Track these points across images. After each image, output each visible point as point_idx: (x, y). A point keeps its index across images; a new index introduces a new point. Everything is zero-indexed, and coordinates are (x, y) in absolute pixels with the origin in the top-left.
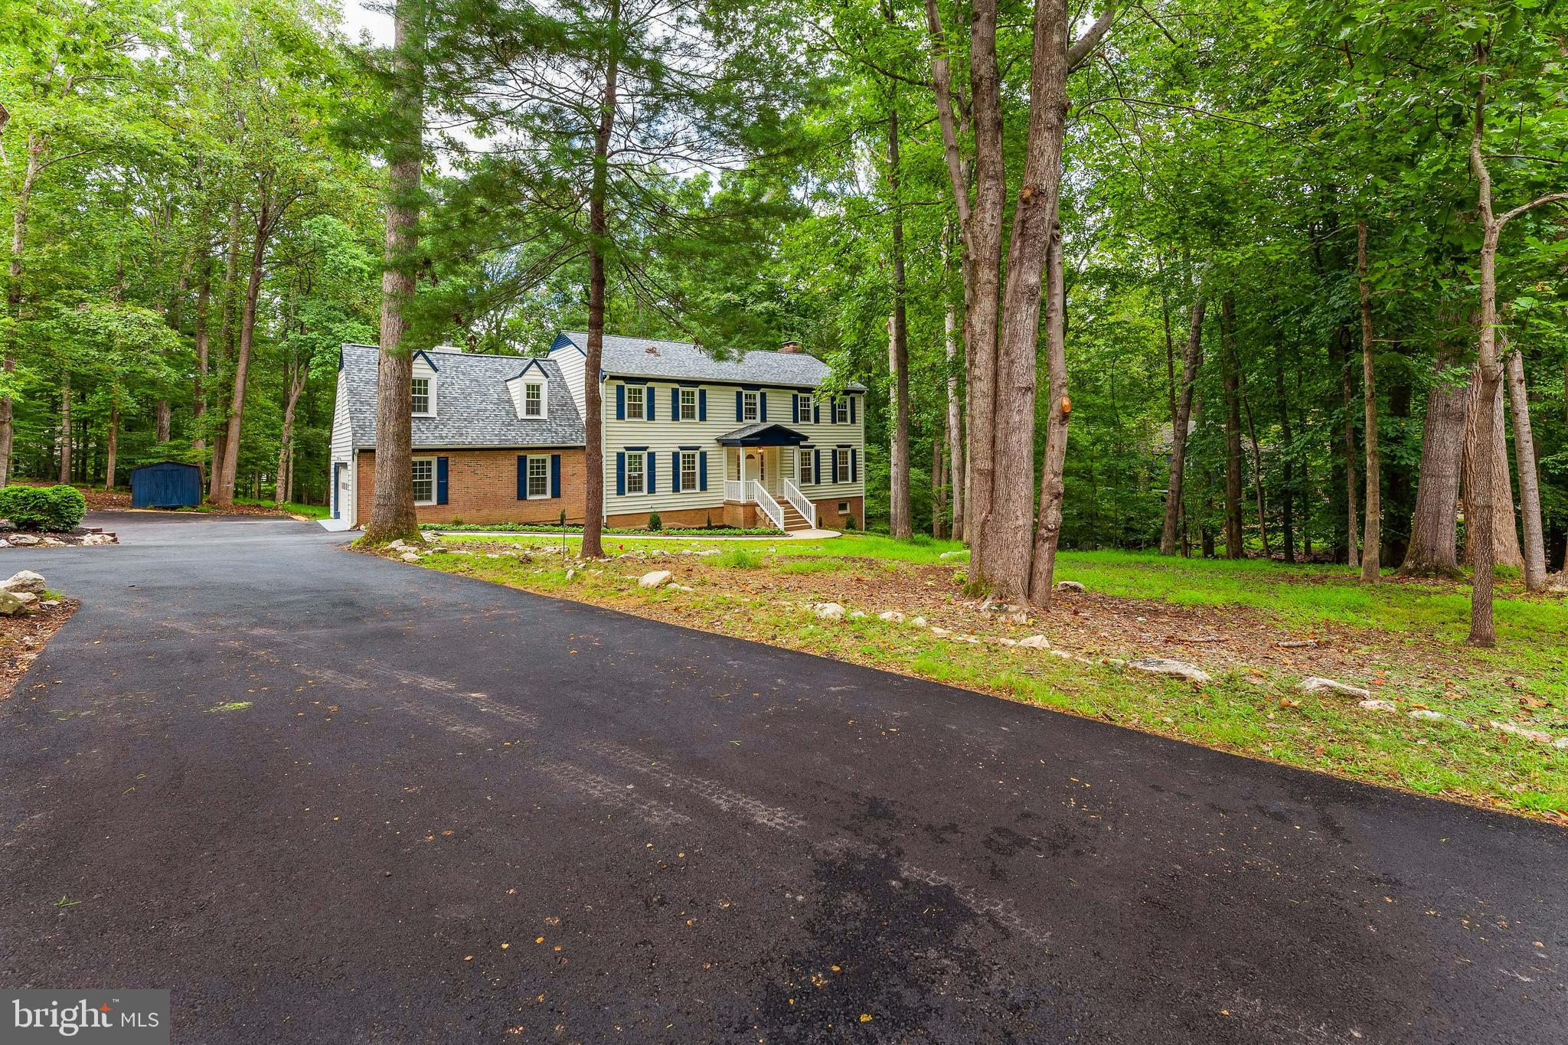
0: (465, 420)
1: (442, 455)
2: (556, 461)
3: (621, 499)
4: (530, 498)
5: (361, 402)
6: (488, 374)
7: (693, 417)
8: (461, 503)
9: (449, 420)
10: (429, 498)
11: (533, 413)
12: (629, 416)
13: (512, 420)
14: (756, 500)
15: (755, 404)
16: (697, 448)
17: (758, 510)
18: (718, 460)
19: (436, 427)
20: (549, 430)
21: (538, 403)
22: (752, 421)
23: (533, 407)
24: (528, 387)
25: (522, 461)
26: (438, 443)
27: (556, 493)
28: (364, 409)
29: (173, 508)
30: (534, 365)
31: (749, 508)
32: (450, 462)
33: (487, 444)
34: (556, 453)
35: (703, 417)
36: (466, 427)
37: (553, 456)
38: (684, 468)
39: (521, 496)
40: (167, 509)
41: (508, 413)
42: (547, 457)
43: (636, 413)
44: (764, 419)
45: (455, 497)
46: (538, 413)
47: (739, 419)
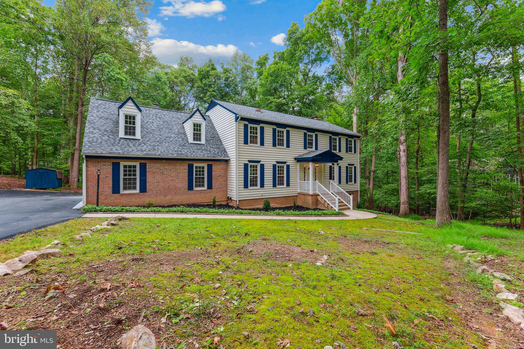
0: (158, 142)
1: (143, 161)
2: (210, 168)
3: (246, 190)
4: (195, 189)
5: (94, 128)
6: (173, 119)
7: (283, 145)
8: (155, 192)
9: (148, 141)
10: (135, 188)
11: (197, 140)
12: (251, 143)
13: (185, 144)
14: (317, 192)
15: (312, 140)
16: (285, 163)
17: (319, 198)
18: (295, 169)
19: (140, 145)
20: (206, 150)
21: (200, 134)
22: (311, 149)
23: (197, 137)
24: (194, 125)
25: (190, 168)
26: (140, 154)
27: (210, 186)
28: (94, 132)
29: (45, 189)
30: (198, 112)
31: (314, 197)
32: (147, 167)
33: (170, 156)
34: (210, 163)
35: (288, 146)
36: (158, 145)
37: (208, 165)
38: (278, 174)
39: (190, 188)
40: (42, 189)
41: (183, 139)
42: (205, 165)
43: (254, 141)
44: (316, 149)
45: (150, 188)
46: (200, 140)
47: (305, 148)
